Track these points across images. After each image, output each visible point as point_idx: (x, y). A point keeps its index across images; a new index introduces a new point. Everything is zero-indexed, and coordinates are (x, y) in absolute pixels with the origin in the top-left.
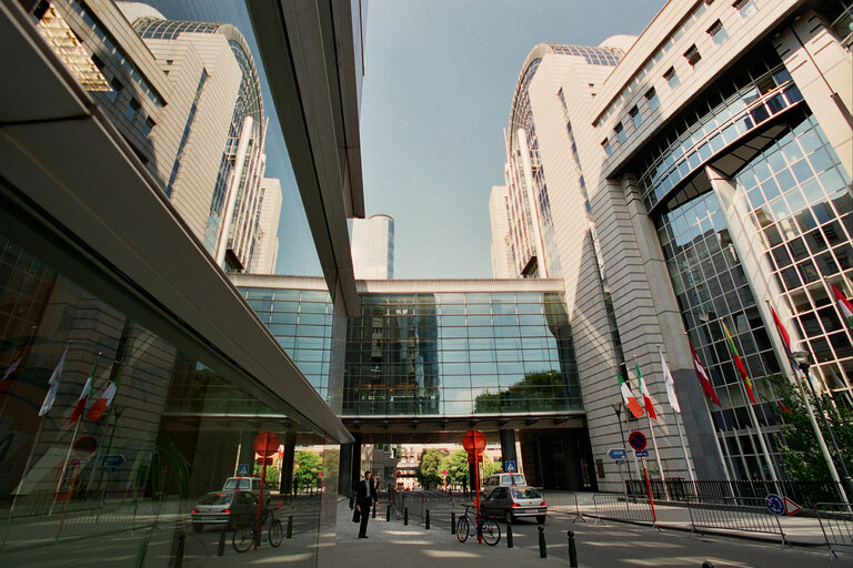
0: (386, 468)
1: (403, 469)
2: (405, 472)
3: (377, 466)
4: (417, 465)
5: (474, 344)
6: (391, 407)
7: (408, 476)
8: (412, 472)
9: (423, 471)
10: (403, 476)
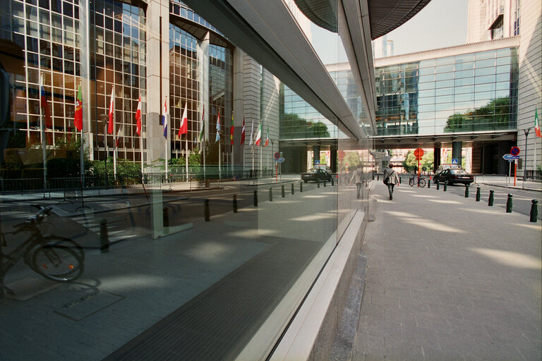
0: (383, 162)
1: (395, 162)
2: (396, 164)
3: (378, 161)
4: (404, 160)
5: (439, 92)
6: (386, 131)
7: (398, 166)
8: (400, 164)
9: (408, 164)
10: (395, 166)
